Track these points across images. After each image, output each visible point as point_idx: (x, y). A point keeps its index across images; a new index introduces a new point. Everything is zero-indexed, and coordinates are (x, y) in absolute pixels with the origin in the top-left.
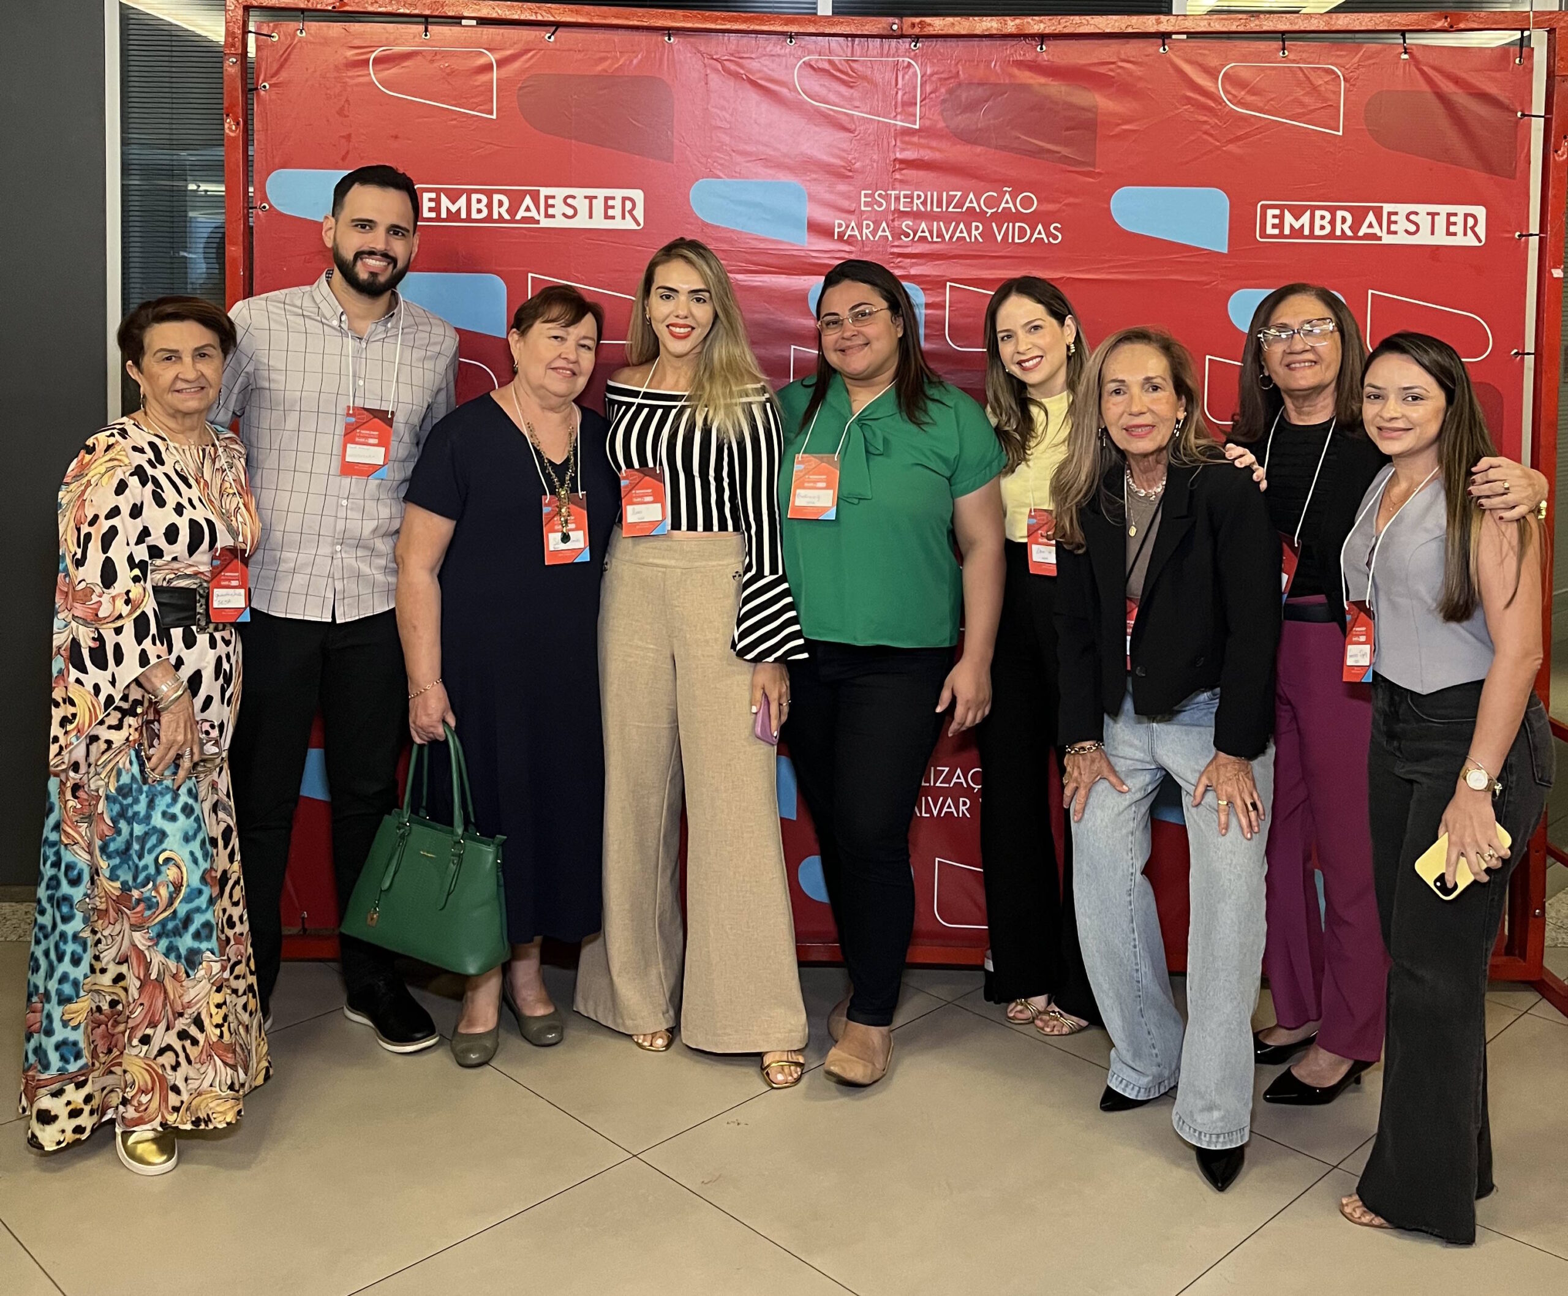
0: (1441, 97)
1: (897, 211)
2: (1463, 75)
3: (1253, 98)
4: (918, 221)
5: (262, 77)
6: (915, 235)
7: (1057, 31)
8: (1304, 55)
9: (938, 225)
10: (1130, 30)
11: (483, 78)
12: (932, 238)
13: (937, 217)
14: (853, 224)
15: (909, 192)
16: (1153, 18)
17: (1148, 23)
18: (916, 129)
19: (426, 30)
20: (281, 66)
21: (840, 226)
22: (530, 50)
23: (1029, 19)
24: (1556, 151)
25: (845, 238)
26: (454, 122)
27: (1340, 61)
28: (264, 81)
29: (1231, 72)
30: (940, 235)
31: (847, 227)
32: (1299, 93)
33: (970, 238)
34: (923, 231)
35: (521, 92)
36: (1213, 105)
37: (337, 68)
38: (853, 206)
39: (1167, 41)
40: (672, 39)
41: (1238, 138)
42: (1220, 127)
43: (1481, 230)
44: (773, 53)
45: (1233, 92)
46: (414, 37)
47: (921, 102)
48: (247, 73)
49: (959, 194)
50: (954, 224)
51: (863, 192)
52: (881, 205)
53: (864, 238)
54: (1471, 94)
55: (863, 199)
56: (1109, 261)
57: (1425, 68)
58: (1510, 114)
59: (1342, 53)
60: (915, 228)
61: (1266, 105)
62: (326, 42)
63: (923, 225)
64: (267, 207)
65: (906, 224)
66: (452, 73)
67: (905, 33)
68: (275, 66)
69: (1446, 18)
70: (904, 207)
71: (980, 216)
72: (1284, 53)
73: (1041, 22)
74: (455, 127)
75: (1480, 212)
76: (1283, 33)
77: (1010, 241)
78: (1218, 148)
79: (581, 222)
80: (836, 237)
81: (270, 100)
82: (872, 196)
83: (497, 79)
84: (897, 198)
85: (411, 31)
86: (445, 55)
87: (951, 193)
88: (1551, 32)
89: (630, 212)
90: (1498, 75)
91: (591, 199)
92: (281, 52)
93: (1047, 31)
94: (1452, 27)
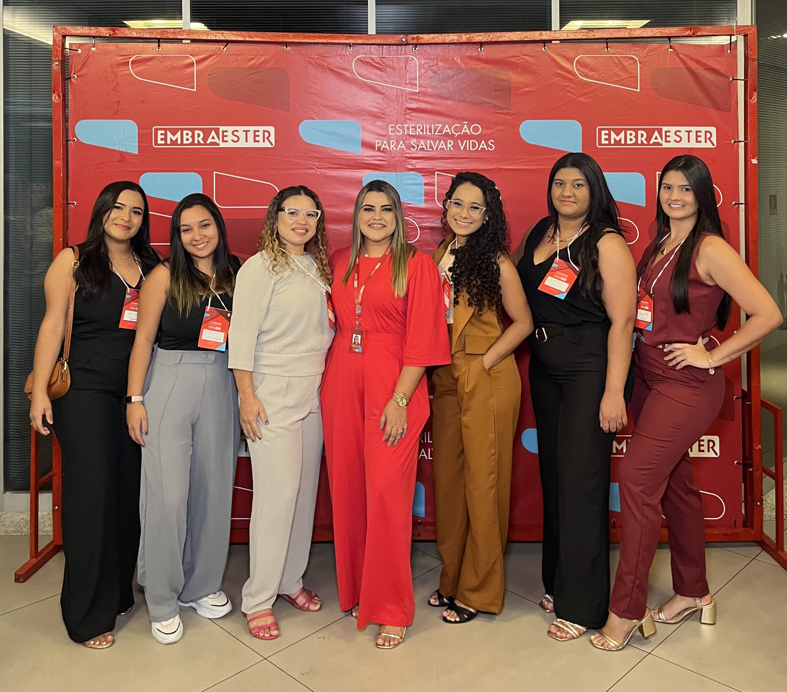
0: (690, 70)
1: (409, 135)
2: (701, 59)
3: (593, 73)
4: (419, 140)
5: (72, 73)
6: (418, 147)
7: (488, 40)
8: (618, 50)
9: (430, 142)
10: (526, 39)
11: (189, 70)
12: (427, 148)
13: (430, 138)
14: (385, 142)
15: (414, 125)
16: (538, 33)
17: (536, 35)
18: (417, 92)
19: (159, 46)
20: (83, 66)
21: (378, 143)
22: (214, 55)
23: (473, 34)
24: (751, 98)
25: (381, 149)
26: (174, 93)
27: (636, 53)
28: (74, 74)
29: (580, 60)
30: (431, 147)
31: (382, 143)
32: (616, 70)
33: (447, 148)
34: (422, 145)
35: (209, 77)
36: (572, 77)
37: (112, 66)
38: (384, 133)
39: (546, 44)
40: (288, 48)
41: (585, 94)
42: (576, 88)
43: (714, 139)
44: (341, 54)
45: (582, 70)
46: (153, 49)
47: (419, 78)
48: (64, 70)
49: (440, 125)
50: (438, 141)
51: (390, 125)
52: (399, 132)
53: (391, 149)
54: (705, 69)
55: (390, 129)
56: (519, 159)
57: (681, 56)
58: (726, 79)
59: (638, 49)
60: (418, 143)
61: (599, 76)
62: (107, 53)
63: (422, 142)
64: (76, 140)
65: (413, 141)
66: (173, 68)
67: (409, 43)
68: (80, 67)
69: (691, 30)
70: (412, 133)
71: (452, 137)
72: (607, 50)
73: (480, 36)
74: (174, 95)
75: (713, 130)
76: (607, 39)
77: (468, 149)
78: (575, 99)
79: (242, 144)
80: (376, 149)
81: (77, 84)
82: (395, 127)
83: (197, 71)
84: (408, 128)
85: (151, 46)
86: (169, 59)
87: (436, 125)
88: (745, 36)
89: (268, 138)
90: (718, 59)
91: (247, 132)
92: (83, 59)
93: (483, 40)
94: (694, 34)
